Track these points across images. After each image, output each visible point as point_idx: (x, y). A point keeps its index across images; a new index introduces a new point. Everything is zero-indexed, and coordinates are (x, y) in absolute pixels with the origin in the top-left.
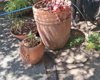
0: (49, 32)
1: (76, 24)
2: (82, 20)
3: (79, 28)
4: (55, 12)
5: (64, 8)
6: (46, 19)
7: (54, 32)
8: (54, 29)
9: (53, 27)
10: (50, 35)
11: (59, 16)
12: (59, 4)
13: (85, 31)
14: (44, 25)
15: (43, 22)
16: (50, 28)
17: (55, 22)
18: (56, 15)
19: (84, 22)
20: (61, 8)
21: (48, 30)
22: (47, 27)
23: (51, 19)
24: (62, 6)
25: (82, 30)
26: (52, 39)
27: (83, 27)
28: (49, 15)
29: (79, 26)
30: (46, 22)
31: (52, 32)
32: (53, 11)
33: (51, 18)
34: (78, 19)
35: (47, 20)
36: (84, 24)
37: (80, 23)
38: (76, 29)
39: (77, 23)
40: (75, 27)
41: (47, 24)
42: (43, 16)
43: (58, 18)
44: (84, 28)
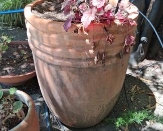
0: (62, 85)
1: (135, 65)
2: (150, 56)
3: (143, 75)
4: (85, 33)
5: (117, 22)
6: (54, 47)
7: (76, 89)
8: (77, 80)
9: (73, 72)
10: (63, 94)
11: (95, 45)
12: (103, 7)
13: (155, 86)
14: (48, 64)
15: (45, 55)
16: (64, 74)
17: (80, 60)
18: (87, 41)
19: (153, 62)
20: (105, 20)
21: (58, 80)
22: (57, 71)
23: (70, 50)
24: (111, 15)
25: (149, 82)
26: (68, 104)
27: (152, 75)
28: (66, 38)
29: (143, 69)
30: (53, 56)
31: (69, 86)
32: (79, 26)
33: (70, 46)
34: (142, 54)
35: (59, 50)
36: (154, 67)
37: (146, 62)
38: (134, 75)
39: (138, 62)
40: (133, 70)
41: (57, 62)
42: (46, 36)
43: (91, 51)
44: (154, 78)
